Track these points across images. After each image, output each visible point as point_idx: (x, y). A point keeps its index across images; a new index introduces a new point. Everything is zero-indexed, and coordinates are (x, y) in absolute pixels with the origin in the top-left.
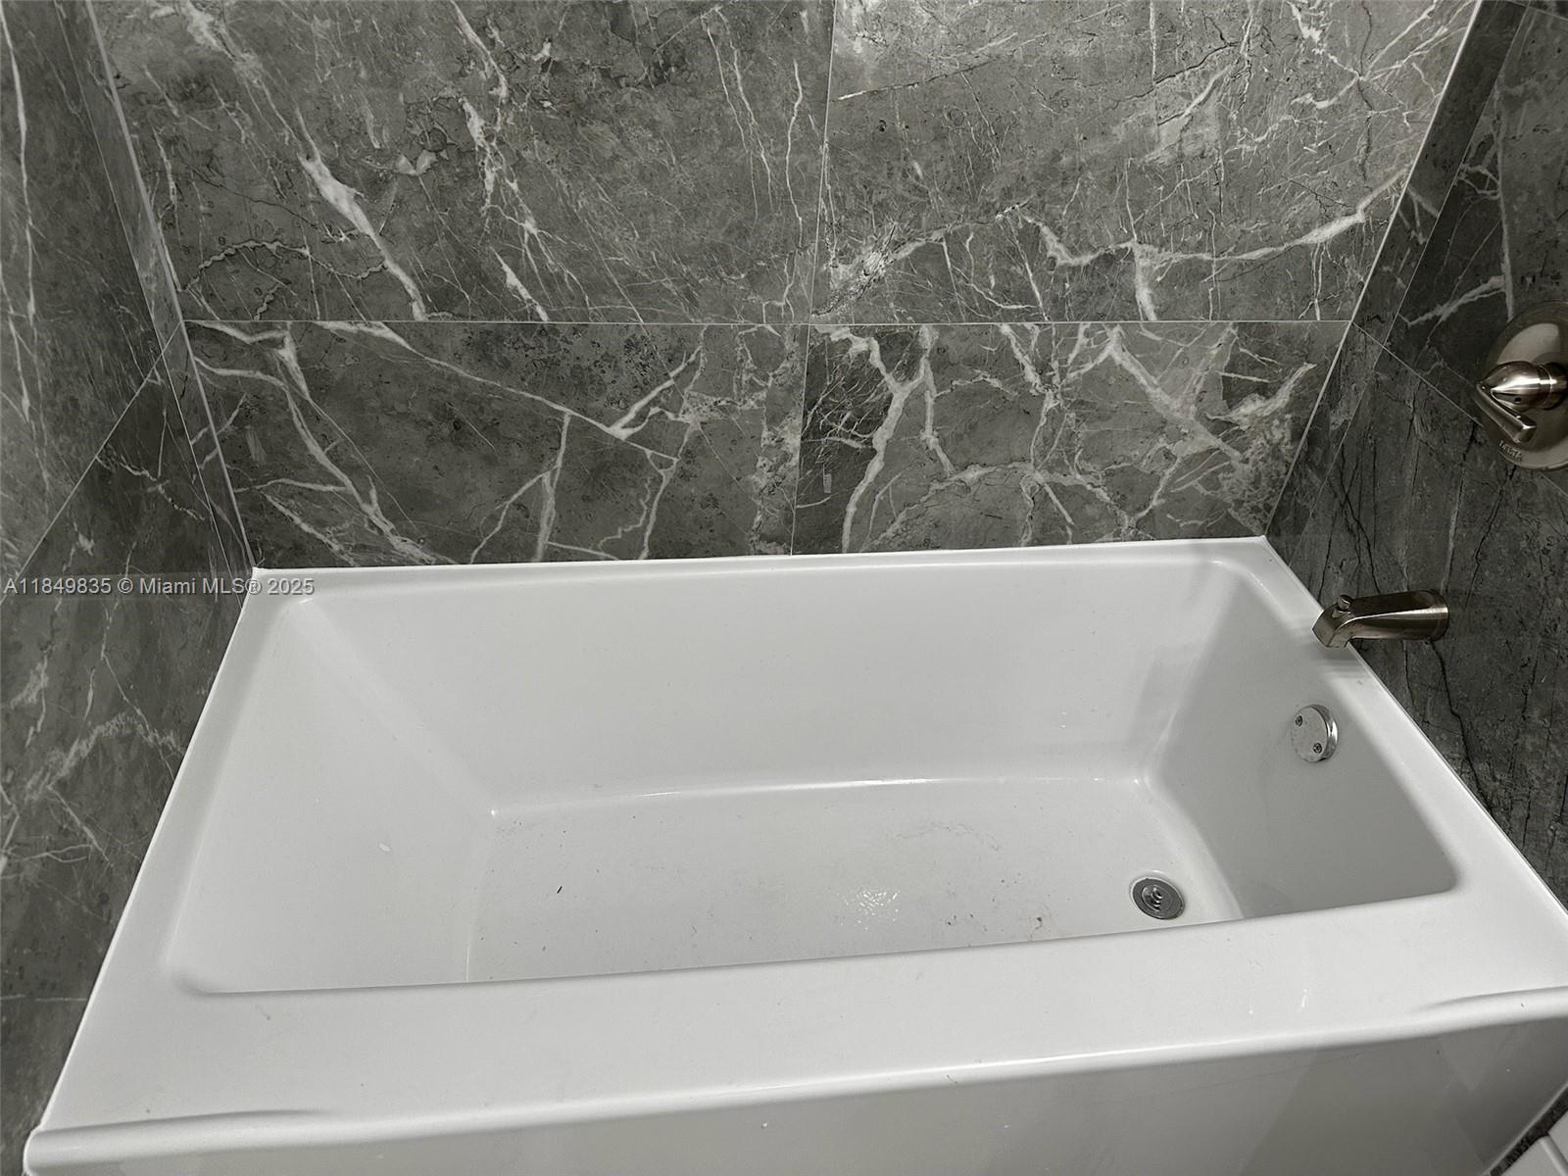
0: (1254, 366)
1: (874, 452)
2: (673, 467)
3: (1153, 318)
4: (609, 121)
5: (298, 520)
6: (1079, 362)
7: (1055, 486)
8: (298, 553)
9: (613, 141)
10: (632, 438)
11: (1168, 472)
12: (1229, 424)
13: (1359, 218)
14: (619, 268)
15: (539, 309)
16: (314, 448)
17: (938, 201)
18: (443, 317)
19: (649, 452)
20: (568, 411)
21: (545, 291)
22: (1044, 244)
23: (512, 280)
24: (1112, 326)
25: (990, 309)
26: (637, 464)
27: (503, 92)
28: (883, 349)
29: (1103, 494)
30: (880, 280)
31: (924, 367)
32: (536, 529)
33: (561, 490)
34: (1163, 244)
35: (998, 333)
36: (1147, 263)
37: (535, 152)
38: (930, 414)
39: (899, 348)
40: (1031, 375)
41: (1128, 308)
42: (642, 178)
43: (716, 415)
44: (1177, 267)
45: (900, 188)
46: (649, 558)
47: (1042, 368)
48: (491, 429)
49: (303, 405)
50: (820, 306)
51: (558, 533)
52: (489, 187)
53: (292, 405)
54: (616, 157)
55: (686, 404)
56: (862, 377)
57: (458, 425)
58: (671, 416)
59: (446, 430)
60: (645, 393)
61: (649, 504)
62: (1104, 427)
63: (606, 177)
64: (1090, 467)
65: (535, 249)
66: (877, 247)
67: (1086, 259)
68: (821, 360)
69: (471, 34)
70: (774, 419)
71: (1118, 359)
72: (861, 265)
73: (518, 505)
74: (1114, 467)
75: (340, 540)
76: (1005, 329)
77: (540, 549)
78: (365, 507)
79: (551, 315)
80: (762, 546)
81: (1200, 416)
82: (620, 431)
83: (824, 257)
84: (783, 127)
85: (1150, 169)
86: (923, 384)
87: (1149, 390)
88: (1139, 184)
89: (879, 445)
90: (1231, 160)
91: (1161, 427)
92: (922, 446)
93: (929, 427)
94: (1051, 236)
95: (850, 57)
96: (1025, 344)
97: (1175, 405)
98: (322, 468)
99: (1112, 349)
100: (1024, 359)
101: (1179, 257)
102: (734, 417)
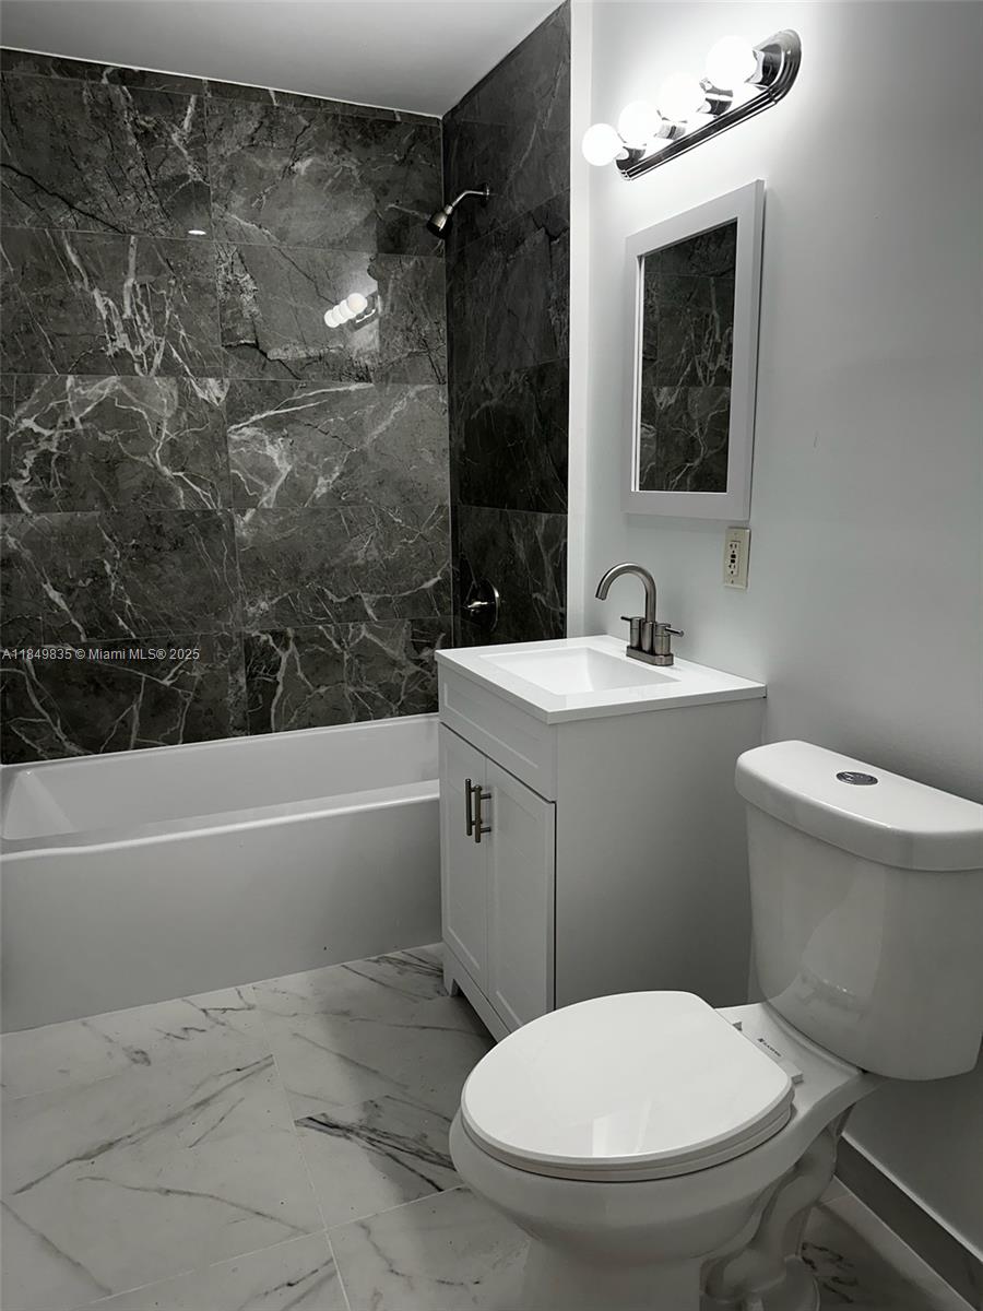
0: (422, 636)
1: (278, 683)
2: (191, 697)
3: (376, 619)
4: (157, 563)
5: (24, 738)
6: (353, 638)
9: (159, 569)
10: (172, 685)
11: (404, 683)
12: (422, 661)
13: (439, 578)
14: (164, 615)
15: (132, 633)
16: (35, 701)
17: (284, 583)
18: (93, 640)
19: (180, 691)
20: (144, 675)
21: (134, 626)
22: (327, 595)
23: (121, 623)
24: (362, 624)
25: (313, 620)
26: (175, 697)
27: (118, 556)
28: (273, 639)
29: (380, 695)
30: (267, 612)
31: (292, 644)
32: (130, 733)
33: (141, 712)
34: (371, 592)
35: (318, 630)
36: (367, 600)
37: (130, 575)
38: (298, 664)
39: (279, 637)
41: (365, 617)
42: (171, 582)
43: (208, 671)
44: (379, 600)
45: (268, 579)
46: (183, 743)
47: (339, 642)
48: (111, 686)
49: (32, 682)
50: (245, 623)
51: (140, 735)
52: (113, 589)
53: (28, 683)
54: (160, 575)
55: (195, 668)
56: (267, 651)
57: (98, 685)
58: (188, 674)
59: (92, 688)
60: (178, 665)
61: (182, 716)
62: (371, 665)
63: (157, 582)
64: (371, 683)
65: (130, 610)
66: (264, 600)
67: (344, 599)
68: (249, 644)
69: (107, 538)
70: (233, 672)
71: (369, 636)
72: (259, 607)
73: (123, 722)
74: (380, 682)
75: (42, 746)
76: (320, 627)
77: (132, 744)
78: (55, 729)
79: (137, 636)
80: (234, 732)
81: (408, 657)
82: (167, 682)
83: (244, 605)
84: (222, 562)
85: (358, 566)
86: (293, 652)
87: (384, 649)
88: (357, 573)
89: (280, 679)
90: (386, 561)
91: (394, 663)
92: (298, 678)
93: (299, 669)
94: (328, 593)
95: (242, 536)
96: (330, 633)
97: (397, 653)
98: (37, 711)
99: (364, 633)
100: (331, 639)
101: (378, 596)
102: (216, 672)
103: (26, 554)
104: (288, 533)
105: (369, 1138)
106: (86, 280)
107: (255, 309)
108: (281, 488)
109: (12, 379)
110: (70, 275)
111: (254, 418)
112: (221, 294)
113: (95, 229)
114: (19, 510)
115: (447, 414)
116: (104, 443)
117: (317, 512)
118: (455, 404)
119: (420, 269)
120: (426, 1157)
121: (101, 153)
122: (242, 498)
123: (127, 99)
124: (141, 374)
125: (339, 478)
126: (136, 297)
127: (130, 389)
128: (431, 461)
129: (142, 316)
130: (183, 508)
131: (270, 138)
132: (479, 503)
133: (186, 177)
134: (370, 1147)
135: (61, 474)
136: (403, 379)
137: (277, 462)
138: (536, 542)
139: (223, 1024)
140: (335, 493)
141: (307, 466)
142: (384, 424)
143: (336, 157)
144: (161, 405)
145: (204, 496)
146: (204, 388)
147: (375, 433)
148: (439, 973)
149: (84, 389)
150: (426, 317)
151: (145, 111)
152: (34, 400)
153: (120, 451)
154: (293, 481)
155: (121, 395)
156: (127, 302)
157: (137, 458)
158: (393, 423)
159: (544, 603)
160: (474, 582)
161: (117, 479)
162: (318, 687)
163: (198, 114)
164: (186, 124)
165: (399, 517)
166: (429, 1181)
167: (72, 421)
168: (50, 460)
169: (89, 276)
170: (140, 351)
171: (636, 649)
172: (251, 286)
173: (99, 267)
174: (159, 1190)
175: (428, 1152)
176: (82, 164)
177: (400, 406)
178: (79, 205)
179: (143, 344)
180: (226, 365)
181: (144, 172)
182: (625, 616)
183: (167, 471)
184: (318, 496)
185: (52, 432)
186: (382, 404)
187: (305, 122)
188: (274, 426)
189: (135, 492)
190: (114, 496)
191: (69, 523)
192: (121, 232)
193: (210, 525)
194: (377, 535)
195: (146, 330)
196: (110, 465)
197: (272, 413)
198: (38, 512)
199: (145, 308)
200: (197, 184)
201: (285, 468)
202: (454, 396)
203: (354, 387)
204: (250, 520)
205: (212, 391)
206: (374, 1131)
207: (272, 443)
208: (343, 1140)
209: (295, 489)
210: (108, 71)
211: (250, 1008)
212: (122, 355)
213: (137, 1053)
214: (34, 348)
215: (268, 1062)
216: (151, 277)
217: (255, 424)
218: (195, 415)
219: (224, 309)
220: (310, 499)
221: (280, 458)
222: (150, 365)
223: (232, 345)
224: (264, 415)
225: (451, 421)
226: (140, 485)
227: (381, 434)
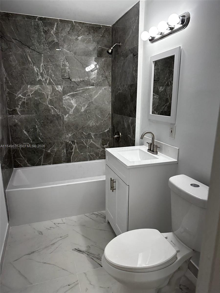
0: (104, 142)
1: (73, 152)
2: (54, 155)
3: (94, 138)
4: (47, 126)
5: (19, 163)
6: (89, 143)
7: (90, 154)
8: (18, 166)
11: (100, 152)
12: (104, 148)
13: (108, 129)
14: (49, 137)
16: (21, 155)
17: (74, 130)
19: (52, 153)
20: (44, 150)
21: (42, 139)
25: (80, 138)
26: (51, 154)
27: (39, 124)
29: (94, 155)
30: (71, 137)
31: (76, 144)
32: (41, 162)
33: (43, 158)
34: (93, 132)
35: (81, 140)
36: (92, 134)
37: (41, 128)
38: (77, 148)
39: (73, 142)
40: (85, 144)
41: (92, 138)
42: (50, 130)
43: (58, 149)
45: (71, 129)
46: (52, 164)
48: (37, 152)
49: (21, 151)
50: (66, 139)
51: (43, 162)
52: (38, 131)
53: (19, 151)
54: (48, 128)
56: (70, 145)
57: (34, 152)
58: (54, 149)
59: (33, 152)
60: (51, 148)
61: (52, 158)
62: (93, 148)
63: (47, 130)
64: (93, 152)
65: (41, 136)
66: (70, 134)
67: (87, 134)
68: (67, 143)
69: (36, 120)
70: (63, 149)
71: (93, 142)
72: (69, 136)
73: (40, 159)
74: (95, 152)
75: (23, 164)
76: (82, 140)
77: (42, 164)
78: (25, 161)
79: (43, 141)
80: (63, 162)
81: (101, 147)
82: (49, 151)
83: (66, 135)
84: (61, 126)
85: (90, 127)
87: (96, 145)
88: (90, 128)
90: (97, 126)
91: (98, 148)
92: (77, 151)
93: (77, 149)
94: (84, 133)
95: (65, 120)
96: (84, 141)
97: (99, 146)
98: (21, 157)
99: (91, 141)
100: (84, 143)
101: (95, 133)
102: (59, 149)
103: (19, 123)
104: (75, 120)
105: (88, 254)
106: (32, 64)
107: (69, 70)
108: (74, 110)
109: (17, 86)
110: (29, 63)
111: (68, 94)
112: (61, 67)
113: (35, 53)
114: (18, 114)
115: (111, 93)
116: (36, 100)
117: (82, 115)
118: (113, 91)
119: (106, 61)
120: (99, 259)
121: (36, 36)
122: (66, 112)
123: (42, 24)
124: (44, 85)
125: (87, 107)
126: (43, 68)
127: (42, 88)
128: (107, 104)
129: (44, 72)
130: (53, 114)
131: (73, 32)
132: (117, 114)
133: (54, 41)
134: (87, 256)
135: (27, 107)
136: (101, 85)
137: (73, 104)
138: (129, 124)
139: (58, 227)
140: (86, 111)
141: (80, 105)
142: (97, 95)
143: (87, 36)
144: (48, 91)
145: (58, 111)
146: (58, 88)
147: (95, 97)
148: (105, 218)
149: (32, 88)
150: (107, 71)
151: (46, 26)
152: (21, 91)
153: (40, 101)
154: (77, 108)
155: (40, 89)
156: (41, 69)
157: (43, 103)
158: (99, 95)
159: (130, 137)
160: (116, 131)
161: (39, 107)
162: (81, 153)
163: (57, 27)
164: (54, 29)
165: (100, 116)
166: (100, 264)
167: (29, 95)
168: (25, 103)
169: (33, 63)
170: (44, 79)
171: (149, 150)
172: (68, 65)
173: (35, 61)
174: (43, 263)
175: (100, 258)
176: (32, 38)
177: (101, 91)
178: (31, 48)
179: (45, 78)
180: (63, 83)
181: (45, 40)
182: (148, 142)
183: (49, 106)
184: (82, 111)
185: (25, 97)
186: (96, 91)
187: (81, 28)
188: (73, 96)
189: (43, 110)
190: (38, 111)
191: (28, 117)
192: (40, 53)
193: (59, 118)
194: (95, 120)
195: (45, 75)
196: (37, 105)
197: (72, 93)
198: (22, 114)
199: (45, 70)
200: (57, 43)
201: (75, 105)
202: (113, 89)
203: (90, 87)
204: (67, 117)
206: (89, 252)
207: (72, 100)
208: (82, 254)
209: (77, 110)
210: (38, 18)
211: (64, 223)
212: (40, 80)
213: (40, 232)
214: (21, 79)
215: (67, 236)
216: (46, 63)
217: (69, 96)
218: (56, 94)
219: (62, 70)
220: (80, 112)
221: (74, 103)
222: (46, 83)
223: (64, 78)
224: (70, 94)
225: (112, 95)
226: (44, 109)
227: (96, 98)
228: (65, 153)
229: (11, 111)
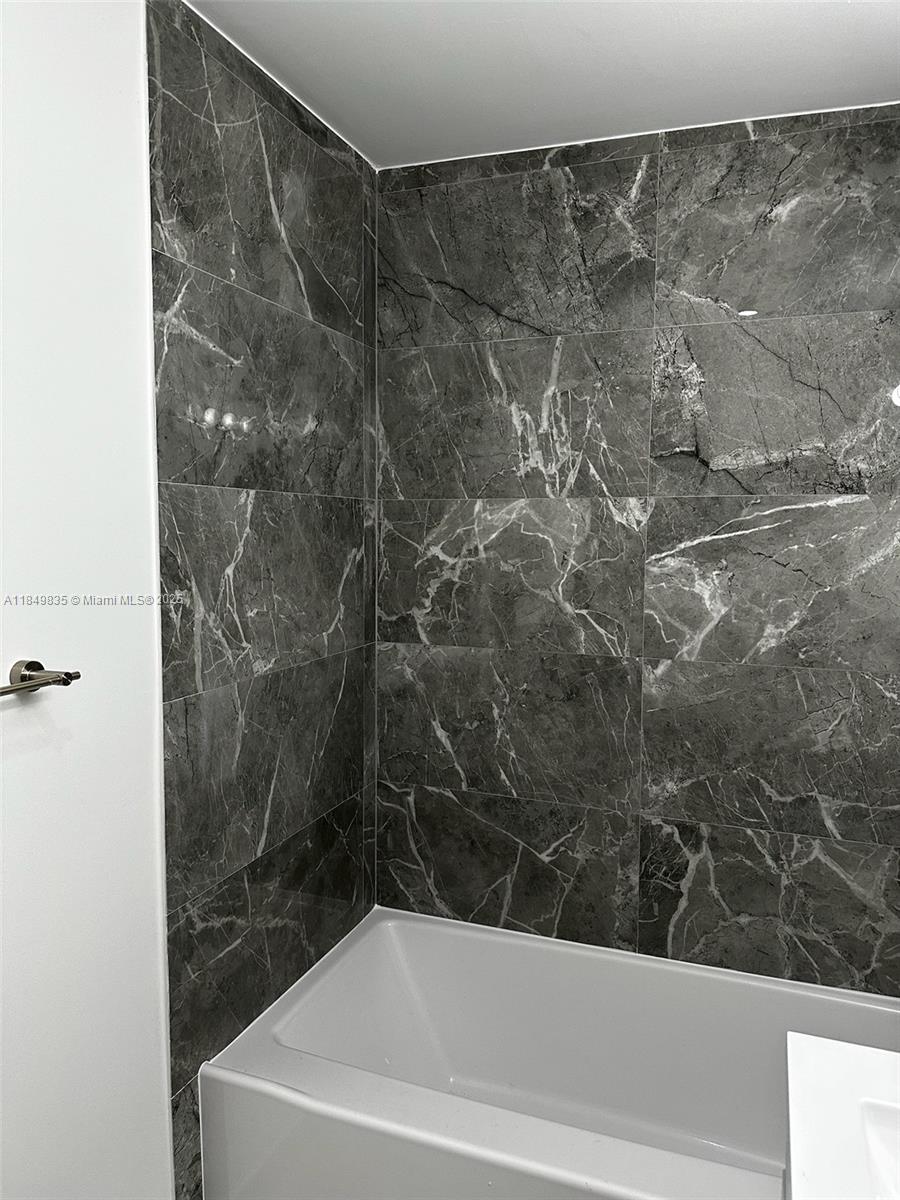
1: (681, 894)
2: (571, 883)
3: (839, 837)
4: (548, 714)
5: (399, 882)
6: (798, 857)
7: (800, 938)
8: (395, 900)
9: (549, 722)
10: (550, 862)
11: (879, 943)
14: (549, 776)
15: (513, 791)
16: (413, 845)
17: (701, 761)
18: (473, 790)
19: (559, 872)
20: (521, 843)
21: (516, 783)
22: (763, 788)
23: (503, 776)
24: (814, 839)
25: (739, 820)
26: (553, 879)
27: (507, 700)
28: (680, 833)
29: (835, 951)
30: (675, 796)
31: (705, 847)
32: (501, 907)
33: (515, 885)
34: (835, 796)
35: (745, 834)
36: (827, 805)
37: (517, 724)
38: (712, 875)
39: (689, 833)
41: (821, 831)
42: (561, 739)
43: (593, 856)
44: (847, 809)
45: (680, 752)
46: (557, 938)
47: (776, 858)
48: (486, 847)
49: (412, 824)
50: (645, 805)
51: (512, 913)
52: (498, 736)
53: (408, 823)
54: (549, 729)
55: (578, 847)
56: (670, 847)
57: (473, 843)
58: (570, 853)
59: (467, 844)
60: (558, 839)
61: (558, 903)
62: (825, 902)
63: (545, 736)
64: (821, 929)
65: (514, 764)
66: (672, 779)
67: (790, 799)
68: (648, 833)
69: (498, 679)
70: (625, 863)
71: (823, 859)
72: (664, 788)
73: (494, 891)
74: (838, 932)
75: (415, 896)
76: (749, 832)
77: (502, 921)
78: (428, 880)
79: (518, 795)
80: (620, 943)
81: (890, 906)
82: (545, 857)
83: (646, 782)
84: (622, 721)
85: (816, 755)
86: (705, 857)
87: (849, 883)
88: (816, 765)
89: (684, 890)
90: (864, 754)
91: (863, 909)
92: (710, 895)
93: (713, 883)
94: (766, 785)
95: (651, 694)
96: (763, 842)
97: (870, 895)
98: (413, 856)
99: (817, 852)
100: (764, 851)
101: (846, 804)
102: (602, 860)
103: (421, 686)
104: (713, 696)
106: (505, 393)
107: (698, 407)
108: (709, 636)
109: (425, 505)
110: (490, 390)
111: (682, 546)
112: (656, 393)
113: (521, 335)
114: (418, 640)
116: (505, 574)
117: (761, 672)
121: (534, 248)
122: (657, 647)
123: (569, 181)
124: (552, 496)
125: (799, 627)
126: (555, 407)
127: (538, 512)
129: (560, 429)
130: (583, 652)
131: (742, 184)
133: (628, 255)
135: (460, 606)
137: (708, 603)
140: (789, 649)
141: (750, 609)
142: (880, 553)
144: (571, 531)
145: (608, 639)
146: (622, 509)
147: (864, 567)
149: (491, 515)
151: (587, 188)
152: (442, 527)
153: (521, 583)
154: (729, 628)
155: (527, 519)
156: (545, 415)
157: (537, 591)
161: (514, 615)
162: (738, 914)
163: (650, 177)
164: (634, 192)
167: (476, 548)
168: (452, 590)
169: (508, 388)
170: (553, 469)
172: (697, 378)
173: (519, 379)
176: (514, 265)
178: (506, 311)
179: (558, 461)
180: (653, 480)
181: (579, 260)
183: (569, 608)
184: (763, 650)
185: (456, 560)
186: (880, 525)
187: (793, 151)
188: (707, 556)
189: (532, 630)
190: (510, 632)
191: (462, 659)
192: (545, 333)
193: (613, 676)
194: (853, 713)
195: (563, 444)
196: (508, 598)
197: (708, 538)
198: (435, 643)
199: (564, 419)
200: (641, 262)
201: (717, 610)
203: (835, 501)
204: (663, 674)
205: (633, 513)
207: (703, 577)
209: (730, 639)
210: (551, 155)
212: (534, 474)
214: (448, 472)
216: (574, 381)
217: (682, 553)
218: (609, 543)
219: (658, 410)
220: (751, 653)
221: (712, 597)
222: (563, 485)
223: (665, 455)
224: (696, 542)
226: (538, 622)
227: (875, 567)
228: (631, 888)
229: (391, 622)
